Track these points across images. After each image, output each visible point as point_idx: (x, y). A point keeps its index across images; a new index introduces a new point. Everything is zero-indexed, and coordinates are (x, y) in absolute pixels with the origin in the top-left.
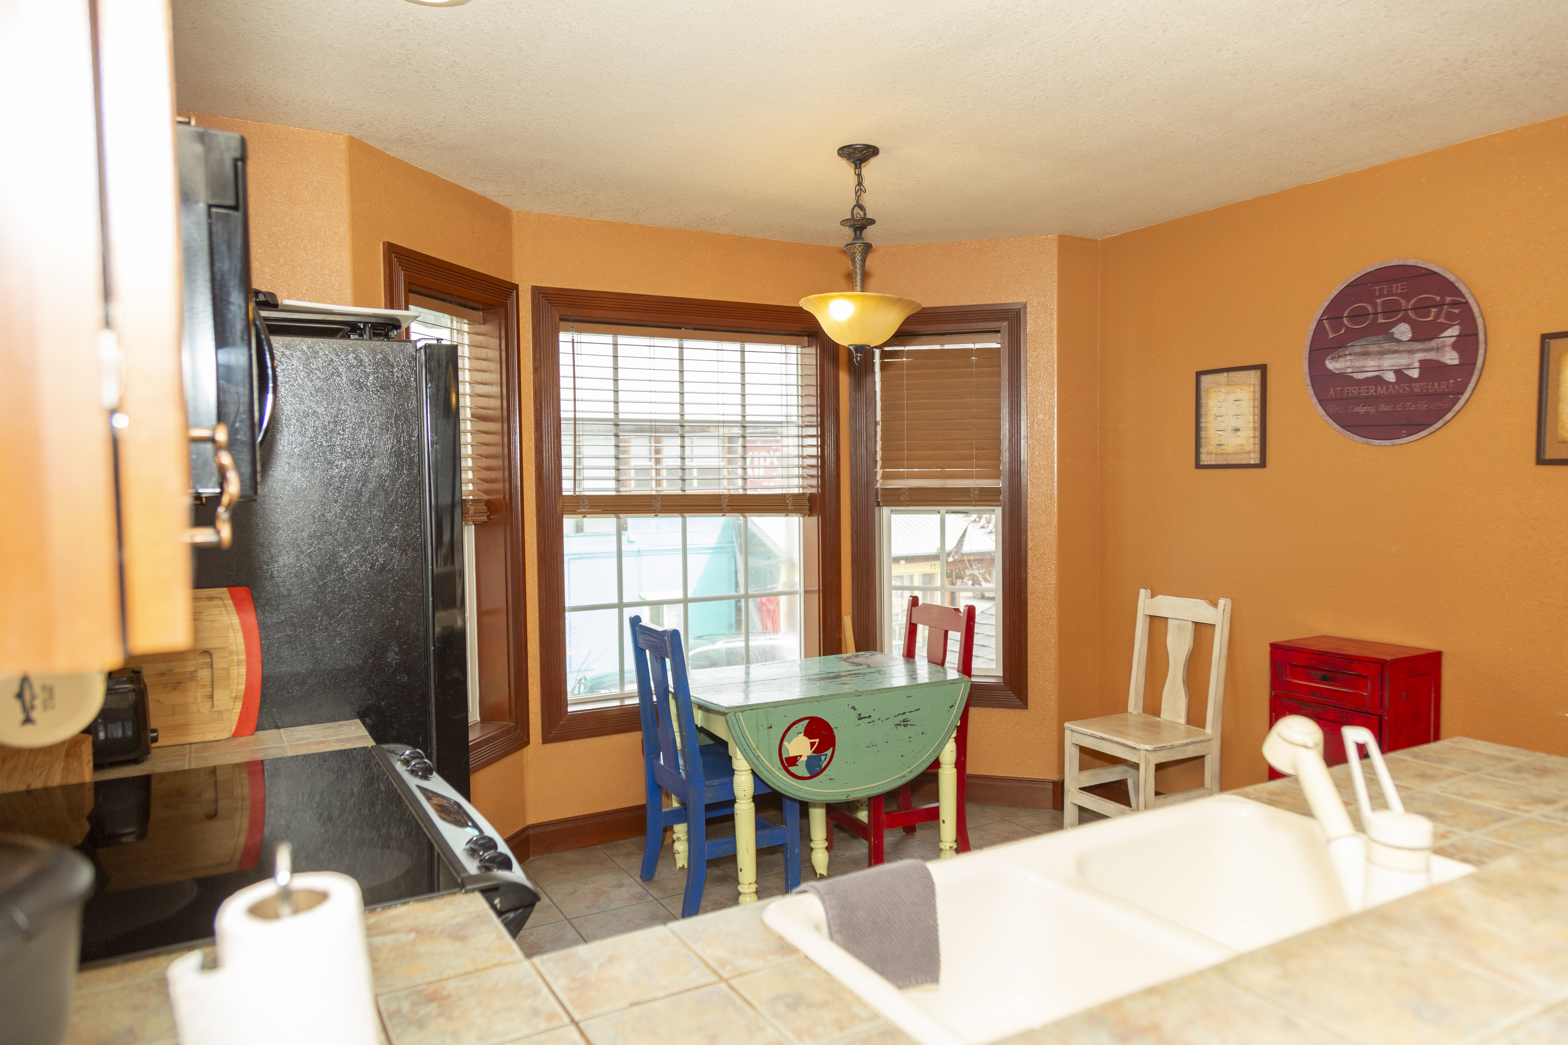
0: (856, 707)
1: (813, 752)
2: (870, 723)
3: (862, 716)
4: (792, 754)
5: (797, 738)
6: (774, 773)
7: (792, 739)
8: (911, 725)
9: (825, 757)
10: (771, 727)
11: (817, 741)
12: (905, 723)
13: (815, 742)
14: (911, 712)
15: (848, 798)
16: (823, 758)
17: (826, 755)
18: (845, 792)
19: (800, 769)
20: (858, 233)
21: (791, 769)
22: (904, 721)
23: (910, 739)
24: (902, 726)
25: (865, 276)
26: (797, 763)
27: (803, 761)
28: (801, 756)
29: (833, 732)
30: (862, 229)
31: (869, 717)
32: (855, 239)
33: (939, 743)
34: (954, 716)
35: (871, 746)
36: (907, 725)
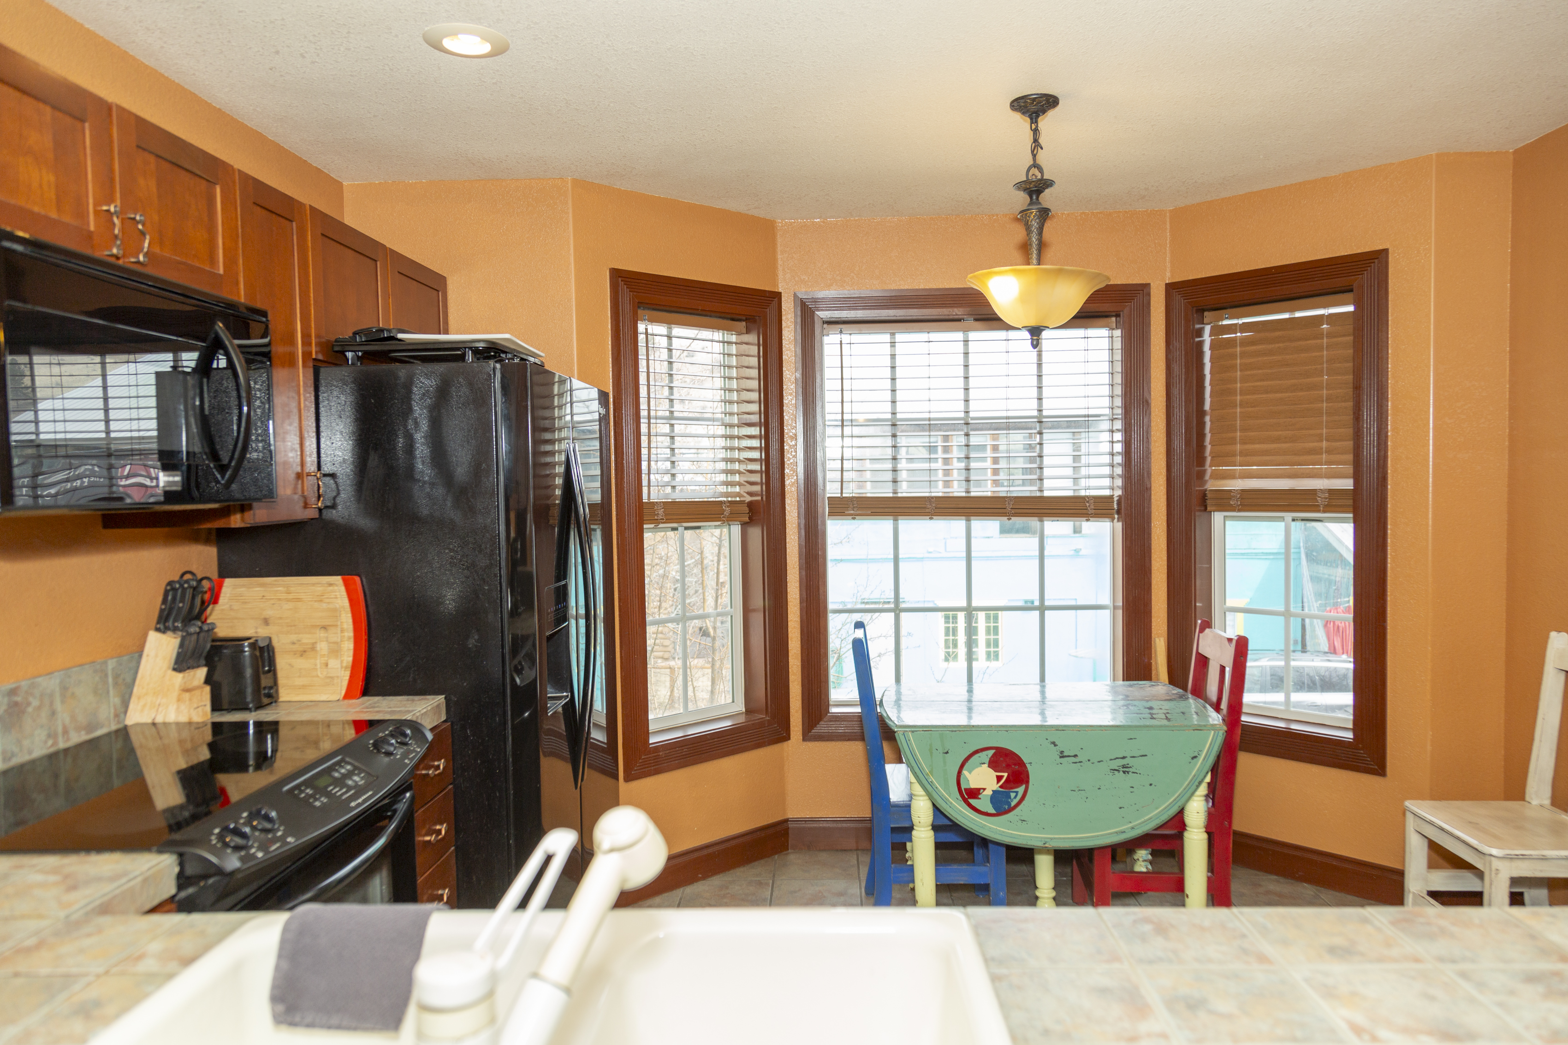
0: (1057, 743)
1: (1001, 787)
2: (1076, 763)
3: (1065, 754)
4: (973, 785)
5: (979, 768)
6: (951, 803)
7: (973, 769)
8: (1133, 773)
9: (1015, 794)
10: (947, 753)
12: (1126, 769)
13: (1002, 777)
14: (1134, 757)
15: (1046, 845)
16: (1013, 795)
17: (1017, 792)
18: (1042, 838)
19: (984, 803)
20: (1034, 197)
21: (972, 801)
22: (1124, 767)
23: (1132, 790)
24: (1121, 772)
25: (1042, 245)
26: (980, 797)
27: (987, 795)
28: (984, 789)
29: (1026, 768)
30: (1039, 192)
31: (1076, 756)
32: (1030, 204)
33: (1175, 800)
34: (1198, 770)
35: (1077, 789)
36: (1128, 772)
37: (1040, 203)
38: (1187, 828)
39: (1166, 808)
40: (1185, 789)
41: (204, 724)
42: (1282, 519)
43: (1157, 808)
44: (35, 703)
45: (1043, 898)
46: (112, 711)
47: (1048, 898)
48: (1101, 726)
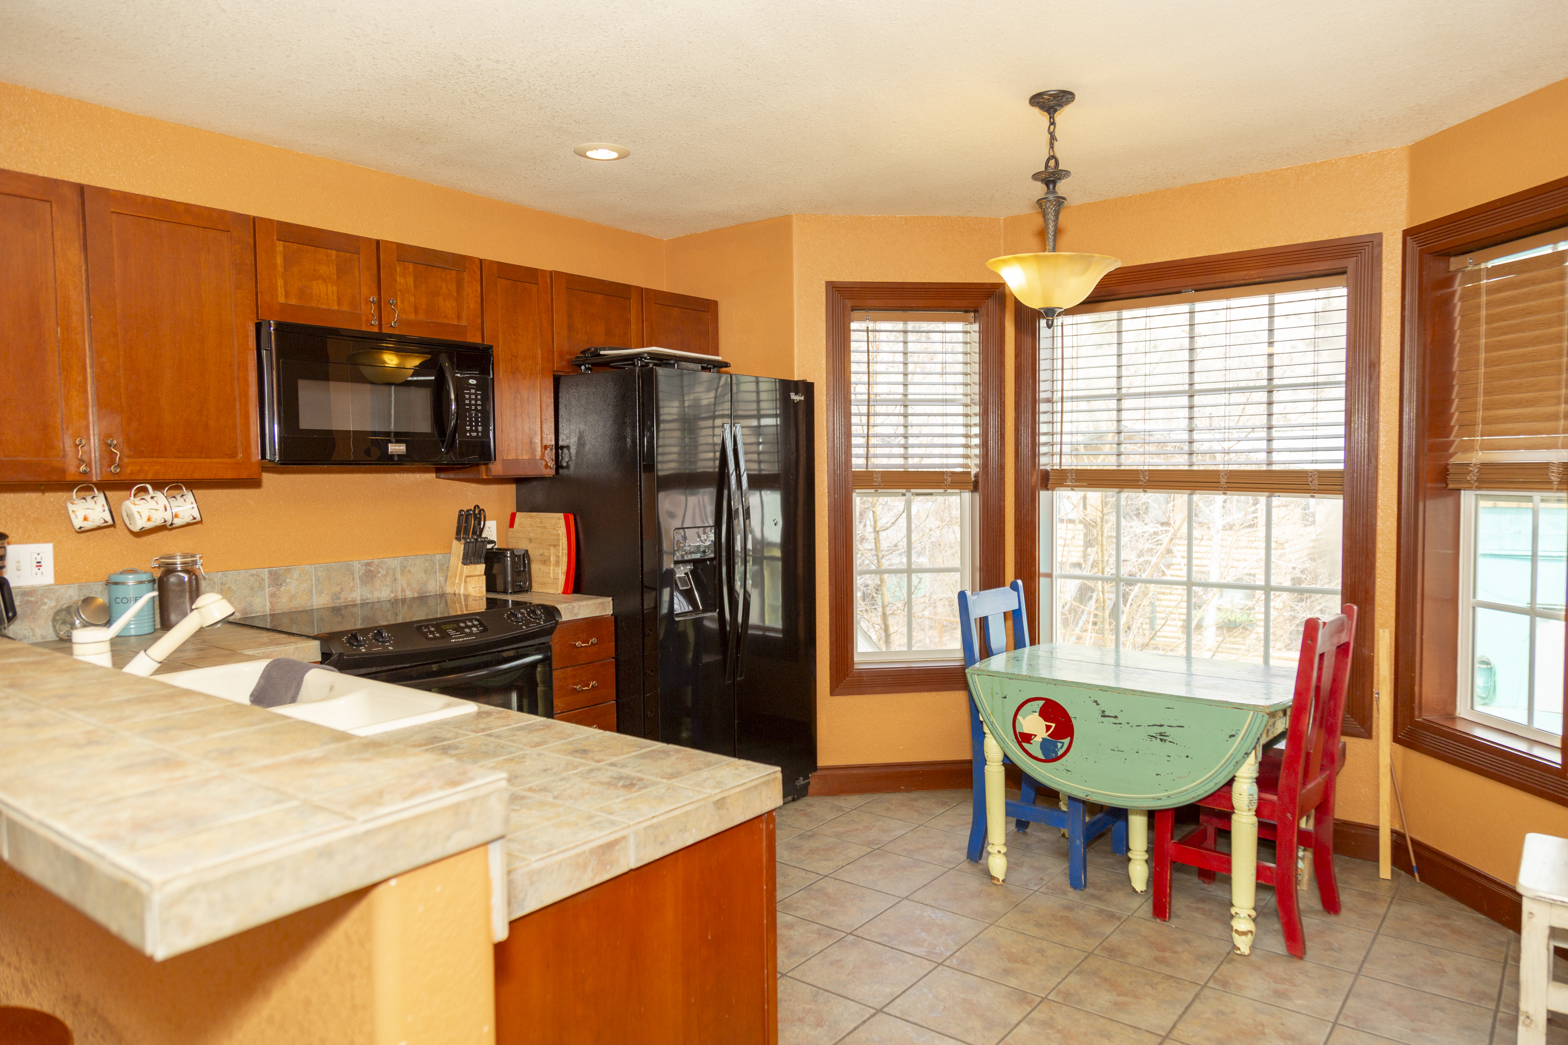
0: (1099, 702)
1: (1049, 736)
2: (1116, 724)
3: (1106, 714)
4: (1026, 731)
5: (1032, 716)
7: (1027, 716)
8: (1170, 742)
9: (1061, 745)
10: (1005, 698)
11: (1054, 725)
12: (1163, 738)
13: (1051, 727)
14: (1171, 726)
15: (1088, 798)
16: (1059, 745)
17: (1063, 743)
18: (1084, 790)
19: (1034, 747)
20: (1051, 187)
21: (1025, 745)
22: (1161, 734)
23: (1168, 758)
24: (1158, 740)
25: (1057, 232)
26: (1031, 741)
27: (1038, 742)
28: (1036, 736)
29: (1071, 721)
30: (1054, 183)
31: (1116, 717)
32: (1047, 193)
33: (1211, 776)
34: (1236, 749)
35: (1116, 750)
36: (1165, 741)
37: (1056, 192)
38: (1235, 811)
39: (1202, 783)
40: (1221, 767)
41: (481, 598)
42: (1530, 499)
43: (1194, 782)
44: (383, 572)
45: (1136, 860)
46: (438, 584)
47: (1141, 860)
48: (1143, 692)
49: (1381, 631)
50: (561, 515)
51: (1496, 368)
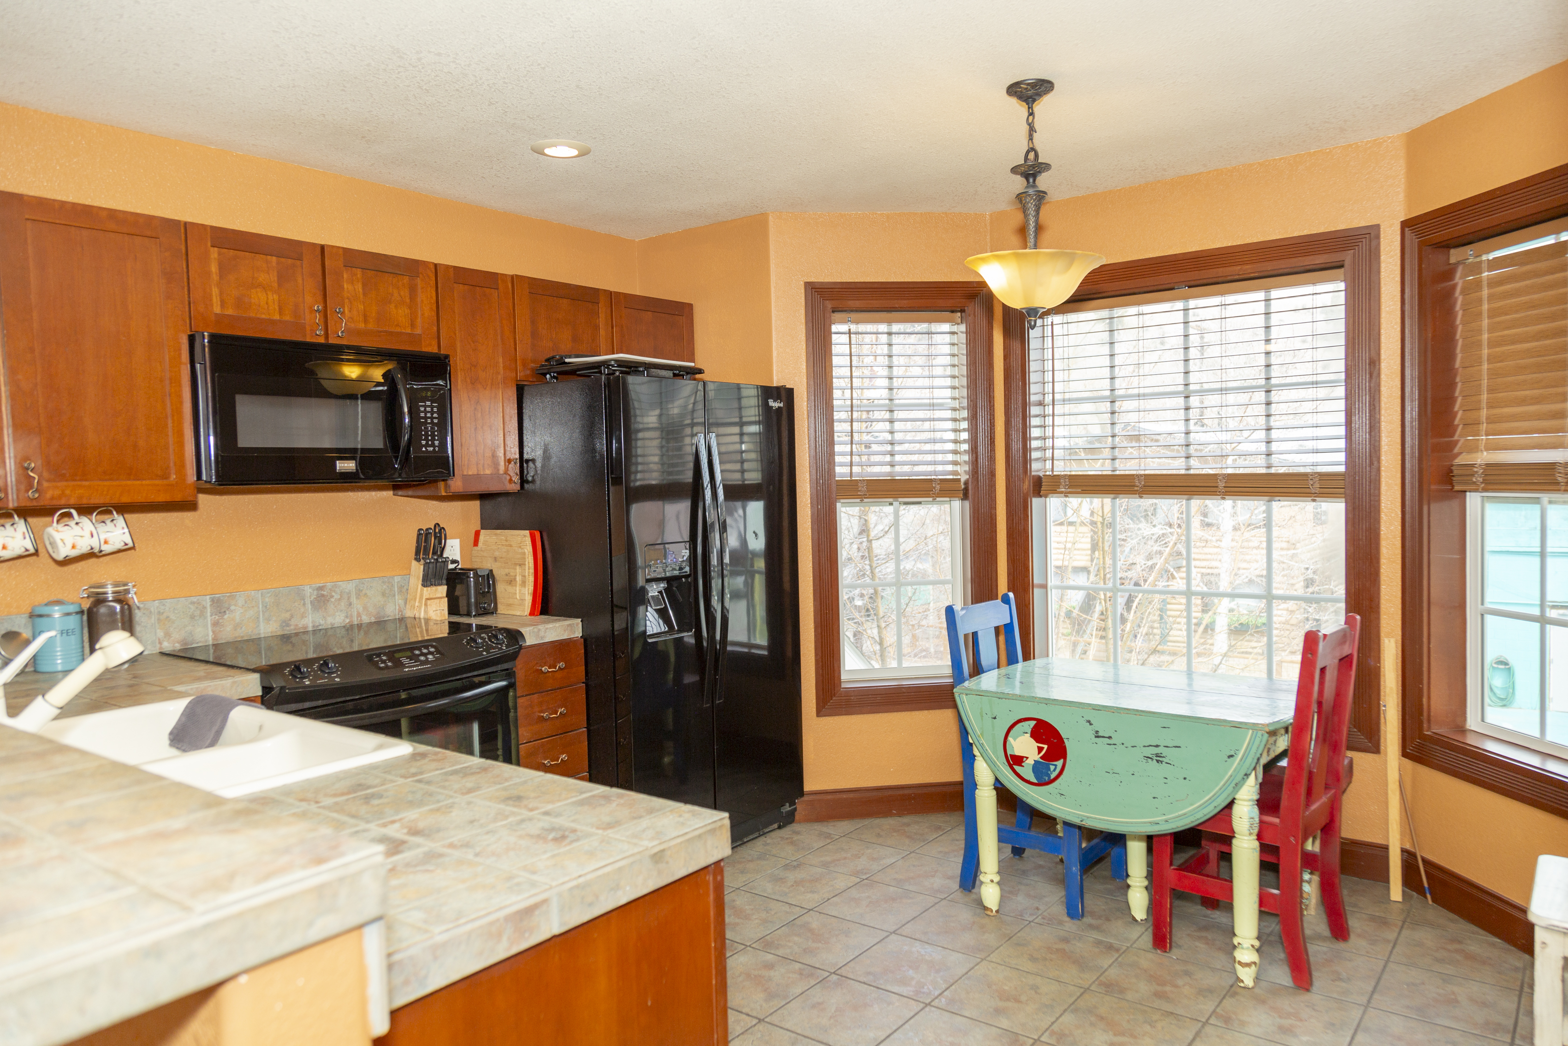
0: (1092, 722)
2: (1110, 744)
3: (1100, 734)
4: (1017, 753)
5: (1023, 737)
6: (999, 766)
7: (1017, 737)
8: (1167, 763)
9: (1054, 767)
10: (995, 718)
11: (1046, 747)
12: (1159, 758)
13: (1043, 748)
14: (1167, 747)
15: (1083, 823)
16: (1052, 768)
17: (1056, 765)
18: (1079, 815)
19: (1026, 770)
20: (1031, 180)
21: (1016, 767)
22: (1157, 755)
23: (1166, 781)
24: (1155, 761)
26: (1023, 764)
27: (1030, 764)
29: (1064, 742)
30: (1034, 176)
31: (1110, 737)
32: (1027, 187)
33: (1210, 799)
34: (1235, 770)
35: (1111, 772)
36: (1162, 762)
37: (1036, 186)
38: (1236, 835)
39: (1200, 806)
40: (1221, 789)
41: (442, 622)
43: (1192, 805)
44: (337, 596)
45: (1136, 887)
46: (397, 608)
47: (1140, 887)
48: (1137, 711)
49: (1386, 641)
50: (527, 533)
51: (1499, 364)
